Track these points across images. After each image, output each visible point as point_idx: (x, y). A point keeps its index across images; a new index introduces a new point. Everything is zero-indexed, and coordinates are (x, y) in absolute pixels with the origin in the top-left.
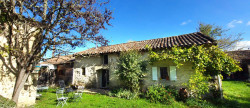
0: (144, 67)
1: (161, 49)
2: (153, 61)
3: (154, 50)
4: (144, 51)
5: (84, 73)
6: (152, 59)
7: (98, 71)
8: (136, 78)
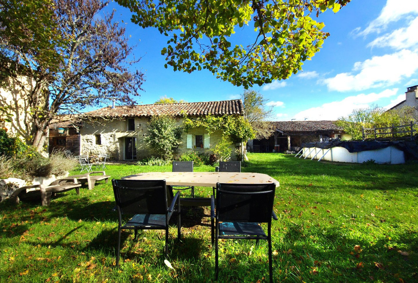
0: (178, 134)
1: (197, 116)
2: (188, 128)
3: (190, 116)
4: (179, 117)
5: (99, 142)
6: (187, 125)
7: (121, 139)
8: (170, 146)
